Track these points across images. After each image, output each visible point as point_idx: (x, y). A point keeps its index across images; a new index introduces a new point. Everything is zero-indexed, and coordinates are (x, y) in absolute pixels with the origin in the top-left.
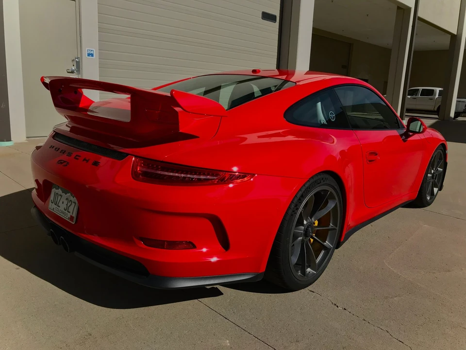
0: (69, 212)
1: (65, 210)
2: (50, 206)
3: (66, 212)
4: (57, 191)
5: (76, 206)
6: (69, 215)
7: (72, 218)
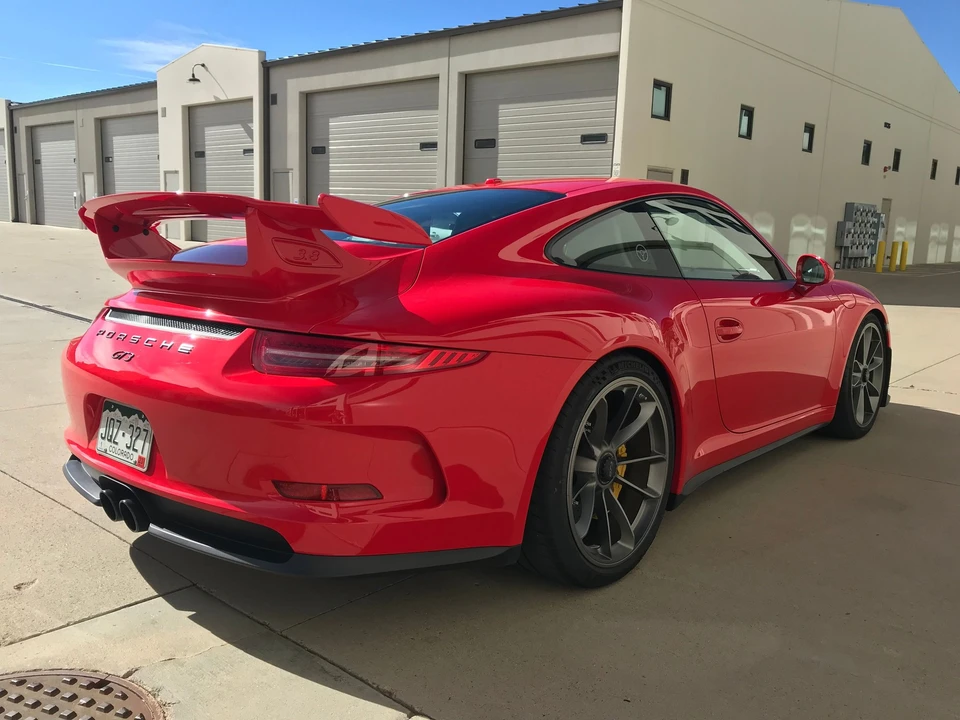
0: (136, 451)
1: (128, 448)
2: (99, 446)
3: (131, 451)
4: (112, 415)
5: (149, 436)
6: (136, 457)
7: (141, 460)
